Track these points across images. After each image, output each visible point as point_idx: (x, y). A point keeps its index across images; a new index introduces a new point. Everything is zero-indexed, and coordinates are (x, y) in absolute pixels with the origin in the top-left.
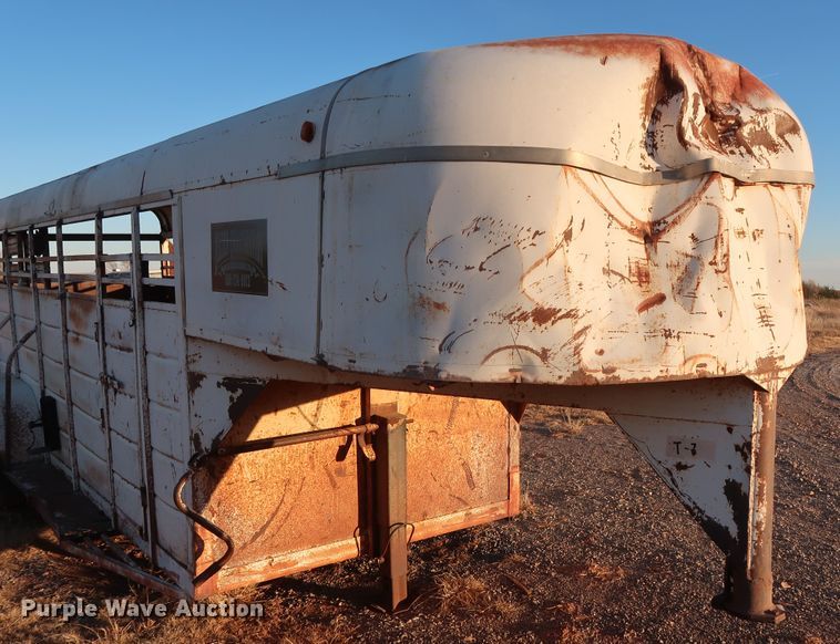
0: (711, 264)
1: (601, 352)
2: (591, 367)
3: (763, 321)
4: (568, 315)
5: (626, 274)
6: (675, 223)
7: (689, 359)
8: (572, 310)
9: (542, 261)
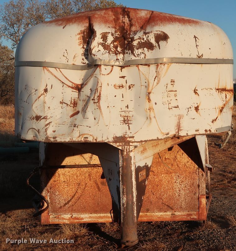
0: (92, 100)
1: (54, 132)
2: (50, 136)
3: (124, 122)
4: (44, 118)
5: (69, 103)
6: (86, 84)
7: (81, 135)
8: (45, 116)
9: (37, 99)
